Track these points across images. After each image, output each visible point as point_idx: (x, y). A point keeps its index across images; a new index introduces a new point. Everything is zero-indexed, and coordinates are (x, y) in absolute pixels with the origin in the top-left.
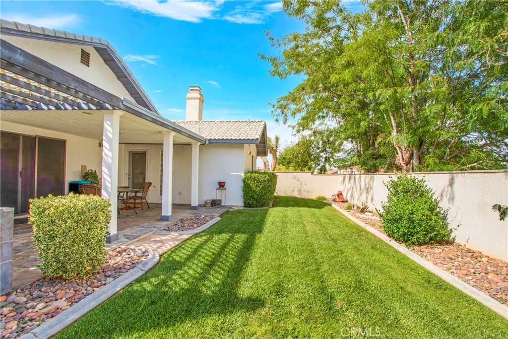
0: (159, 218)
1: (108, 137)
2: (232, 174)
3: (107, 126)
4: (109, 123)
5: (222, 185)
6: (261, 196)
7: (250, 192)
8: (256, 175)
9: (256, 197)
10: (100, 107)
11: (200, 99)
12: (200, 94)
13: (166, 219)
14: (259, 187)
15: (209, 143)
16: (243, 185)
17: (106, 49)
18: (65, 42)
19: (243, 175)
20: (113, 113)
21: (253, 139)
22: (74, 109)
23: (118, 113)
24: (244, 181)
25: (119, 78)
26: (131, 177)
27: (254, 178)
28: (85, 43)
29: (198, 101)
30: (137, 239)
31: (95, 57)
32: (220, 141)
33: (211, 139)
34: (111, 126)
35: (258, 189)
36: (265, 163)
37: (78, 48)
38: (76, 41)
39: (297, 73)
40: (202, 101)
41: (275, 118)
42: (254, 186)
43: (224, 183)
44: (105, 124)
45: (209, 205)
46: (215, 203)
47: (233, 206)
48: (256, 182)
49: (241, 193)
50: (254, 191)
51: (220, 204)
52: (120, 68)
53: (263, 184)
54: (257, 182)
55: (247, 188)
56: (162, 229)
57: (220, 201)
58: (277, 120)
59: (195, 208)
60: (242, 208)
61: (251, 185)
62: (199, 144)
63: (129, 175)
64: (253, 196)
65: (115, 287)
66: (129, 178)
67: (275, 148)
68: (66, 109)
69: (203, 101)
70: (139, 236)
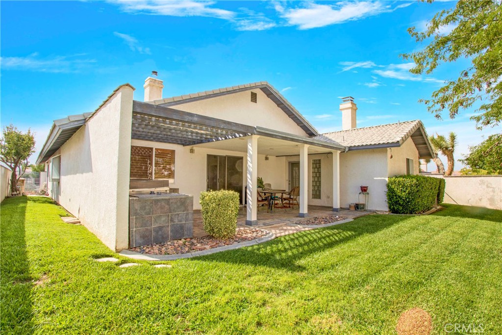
0: (298, 215)
1: (250, 154)
2: (375, 178)
3: (249, 147)
4: (250, 144)
5: (364, 190)
6: (408, 202)
7: (395, 197)
8: (401, 179)
9: (401, 203)
10: (245, 134)
11: (352, 108)
12: (352, 103)
13: (302, 216)
14: (404, 191)
15: (349, 150)
16: (387, 190)
17: (266, 87)
18: (239, 91)
19: (387, 179)
20: (252, 138)
21: (393, 143)
22: (233, 138)
23: (256, 138)
24: (388, 186)
25: (278, 105)
26: (290, 183)
27: (399, 182)
28: (251, 88)
29: (350, 110)
30: (270, 226)
31: (261, 95)
32: (360, 148)
33: (351, 146)
34: (251, 146)
35: (403, 194)
36: (438, 166)
37: (249, 92)
38: (245, 89)
39: (453, 59)
40: (354, 109)
41: (435, 114)
42: (398, 191)
43: (367, 187)
44: (249, 146)
45: (353, 209)
46: (357, 207)
47: (378, 211)
48: (401, 186)
49: (385, 198)
50: (399, 197)
51: (363, 208)
52: (277, 98)
53: (409, 188)
54: (403, 187)
55: (391, 194)
56: (294, 222)
57: (364, 205)
58: (437, 116)
59: (336, 210)
60: (387, 213)
61: (395, 189)
62: (339, 152)
63: (289, 181)
64: (398, 201)
65: (237, 246)
66: (289, 184)
67: (451, 148)
68: (229, 138)
69: (356, 110)
70: (273, 225)
